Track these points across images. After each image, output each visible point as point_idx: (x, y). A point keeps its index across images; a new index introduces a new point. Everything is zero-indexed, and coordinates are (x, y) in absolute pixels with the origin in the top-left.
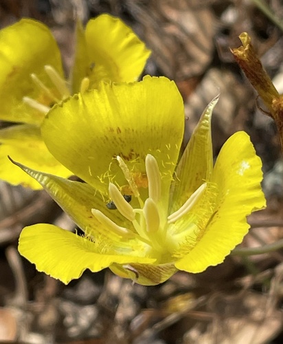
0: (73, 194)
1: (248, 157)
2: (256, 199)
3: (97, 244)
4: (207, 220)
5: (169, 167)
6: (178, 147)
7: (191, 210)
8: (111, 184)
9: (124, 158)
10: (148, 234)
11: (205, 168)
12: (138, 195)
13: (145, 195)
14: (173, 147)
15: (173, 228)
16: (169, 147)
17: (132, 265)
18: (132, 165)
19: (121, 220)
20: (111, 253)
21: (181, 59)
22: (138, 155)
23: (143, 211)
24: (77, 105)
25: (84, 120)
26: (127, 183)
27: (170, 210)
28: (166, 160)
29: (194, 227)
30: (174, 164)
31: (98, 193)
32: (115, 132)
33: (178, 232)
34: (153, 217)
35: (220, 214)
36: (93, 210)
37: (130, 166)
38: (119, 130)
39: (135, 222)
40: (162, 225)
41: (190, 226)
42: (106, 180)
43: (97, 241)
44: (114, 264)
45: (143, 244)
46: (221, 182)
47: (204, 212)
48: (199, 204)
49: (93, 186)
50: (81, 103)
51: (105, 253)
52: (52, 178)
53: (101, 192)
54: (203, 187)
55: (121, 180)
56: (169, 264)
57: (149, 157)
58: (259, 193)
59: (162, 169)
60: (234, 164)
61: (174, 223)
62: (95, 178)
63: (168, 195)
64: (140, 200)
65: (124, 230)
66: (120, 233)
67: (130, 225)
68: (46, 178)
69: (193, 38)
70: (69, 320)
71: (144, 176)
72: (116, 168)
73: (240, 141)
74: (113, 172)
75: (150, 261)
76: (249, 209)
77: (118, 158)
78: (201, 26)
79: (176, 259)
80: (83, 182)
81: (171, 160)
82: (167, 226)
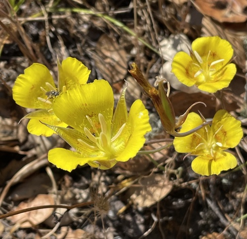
0: (69, 134)
1: (142, 110)
2: (147, 128)
3: (82, 155)
4: (128, 139)
5: (109, 118)
6: (112, 109)
7: (121, 135)
8: (85, 128)
9: (90, 116)
10: (103, 148)
11: (125, 117)
12: (97, 132)
13: (100, 131)
14: (110, 110)
15: (114, 144)
16: (108, 110)
17: (97, 161)
18: (93, 119)
19: (91, 143)
20: (88, 157)
21: (114, 73)
22: (95, 115)
23: (100, 138)
24: (67, 95)
25: (70, 102)
26: (92, 127)
27: (112, 136)
28: (108, 115)
29: (123, 143)
30: (111, 117)
31: (80, 133)
32: (84, 106)
33: (116, 146)
34: (105, 140)
35: (133, 135)
36: (78, 140)
37: (92, 120)
38: (86, 105)
39: (97, 143)
40: (109, 143)
41: (121, 143)
42: (83, 127)
43: (82, 153)
44: (90, 161)
45: (102, 152)
46: (132, 122)
47: (126, 136)
48: (124, 132)
49: (78, 130)
50: (68, 94)
51: (86, 157)
52: (59, 128)
53: (81, 132)
54: (124, 125)
55: (89, 126)
56: (113, 159)
57: (100, 115)
58: (148, 125)
59: (106, 120)
60: (136, 114)
61: (114, 142)
62: (78, 126)
63: (110, 130)
64: (98, 134)
65: (93, 147)
66: (91, 149)
67: (95, 145)
68: (56, 128)
69: (118, 63)
70: (78, 196)
71: (99, 123)
72: (86, 121)
73: (138, 104)
74: (85, 123)
75: (105, 159)
76: (144, 132)
77: (87, 116)
78: (121, 57)
79: (116, 157)
80: (73, 128)
81: (110, 115)
82: (111, 143)
